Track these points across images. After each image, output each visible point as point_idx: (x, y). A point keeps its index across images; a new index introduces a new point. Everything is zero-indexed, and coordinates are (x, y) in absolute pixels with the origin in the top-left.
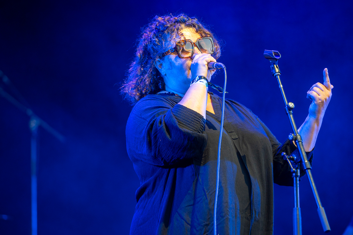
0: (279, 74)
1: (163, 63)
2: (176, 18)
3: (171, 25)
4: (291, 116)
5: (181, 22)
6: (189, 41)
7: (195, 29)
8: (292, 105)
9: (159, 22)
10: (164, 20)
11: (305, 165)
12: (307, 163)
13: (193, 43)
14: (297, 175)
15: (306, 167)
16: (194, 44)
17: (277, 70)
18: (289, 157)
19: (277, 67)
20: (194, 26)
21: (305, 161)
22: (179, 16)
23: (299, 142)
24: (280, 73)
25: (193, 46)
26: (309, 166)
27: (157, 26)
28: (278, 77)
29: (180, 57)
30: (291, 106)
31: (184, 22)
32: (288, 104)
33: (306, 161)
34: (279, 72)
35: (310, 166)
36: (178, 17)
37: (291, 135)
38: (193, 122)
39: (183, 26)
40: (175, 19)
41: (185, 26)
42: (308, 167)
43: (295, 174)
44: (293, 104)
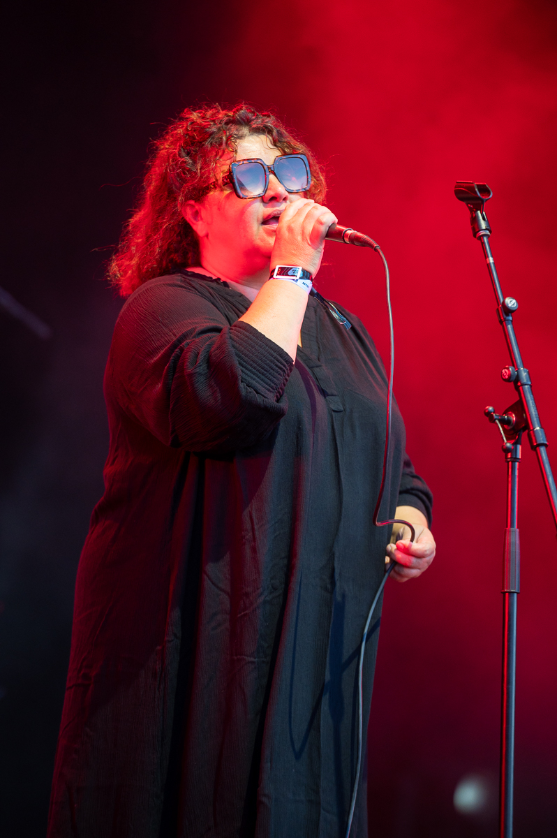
0: (488, 233)
1: (200, 209)
2: (231, 114)
3: (219, 129)
4: (510, 327)
5: (242, 121)
6: (259, 161)
7: (271, 138)
8: (512, 303)
9: (193, 123)
10: (203, 118)
11: (535, 436)
12: (540, 432)
13: (266, 167)
14: (516, 458)
15: (536, 442)
16: (269, 168)
17: (483, 225)
18: (499, 418)
19: (484, 219)
20: (270, 132)
21: (534, 429)
22: (238, 110)
23: (523, 385)
24: (490, 232)
25: (267, 173)
26: (543, 440)
27: (187, 129)
28: (485, 239)
29: (239, 196)
30: (510, 305)
31: (247, 122)
32: (504, 302)
33: (538, 428)
34: (486, 229)
35: (545, 439)
36: (234, 112)
37: (508, 369)
38: (272, 371)
39: (245, 130)
40: (228, 116)
41: (250, 131)
42: (542, 442)
43: (511, 455)
44: (514, 301)
